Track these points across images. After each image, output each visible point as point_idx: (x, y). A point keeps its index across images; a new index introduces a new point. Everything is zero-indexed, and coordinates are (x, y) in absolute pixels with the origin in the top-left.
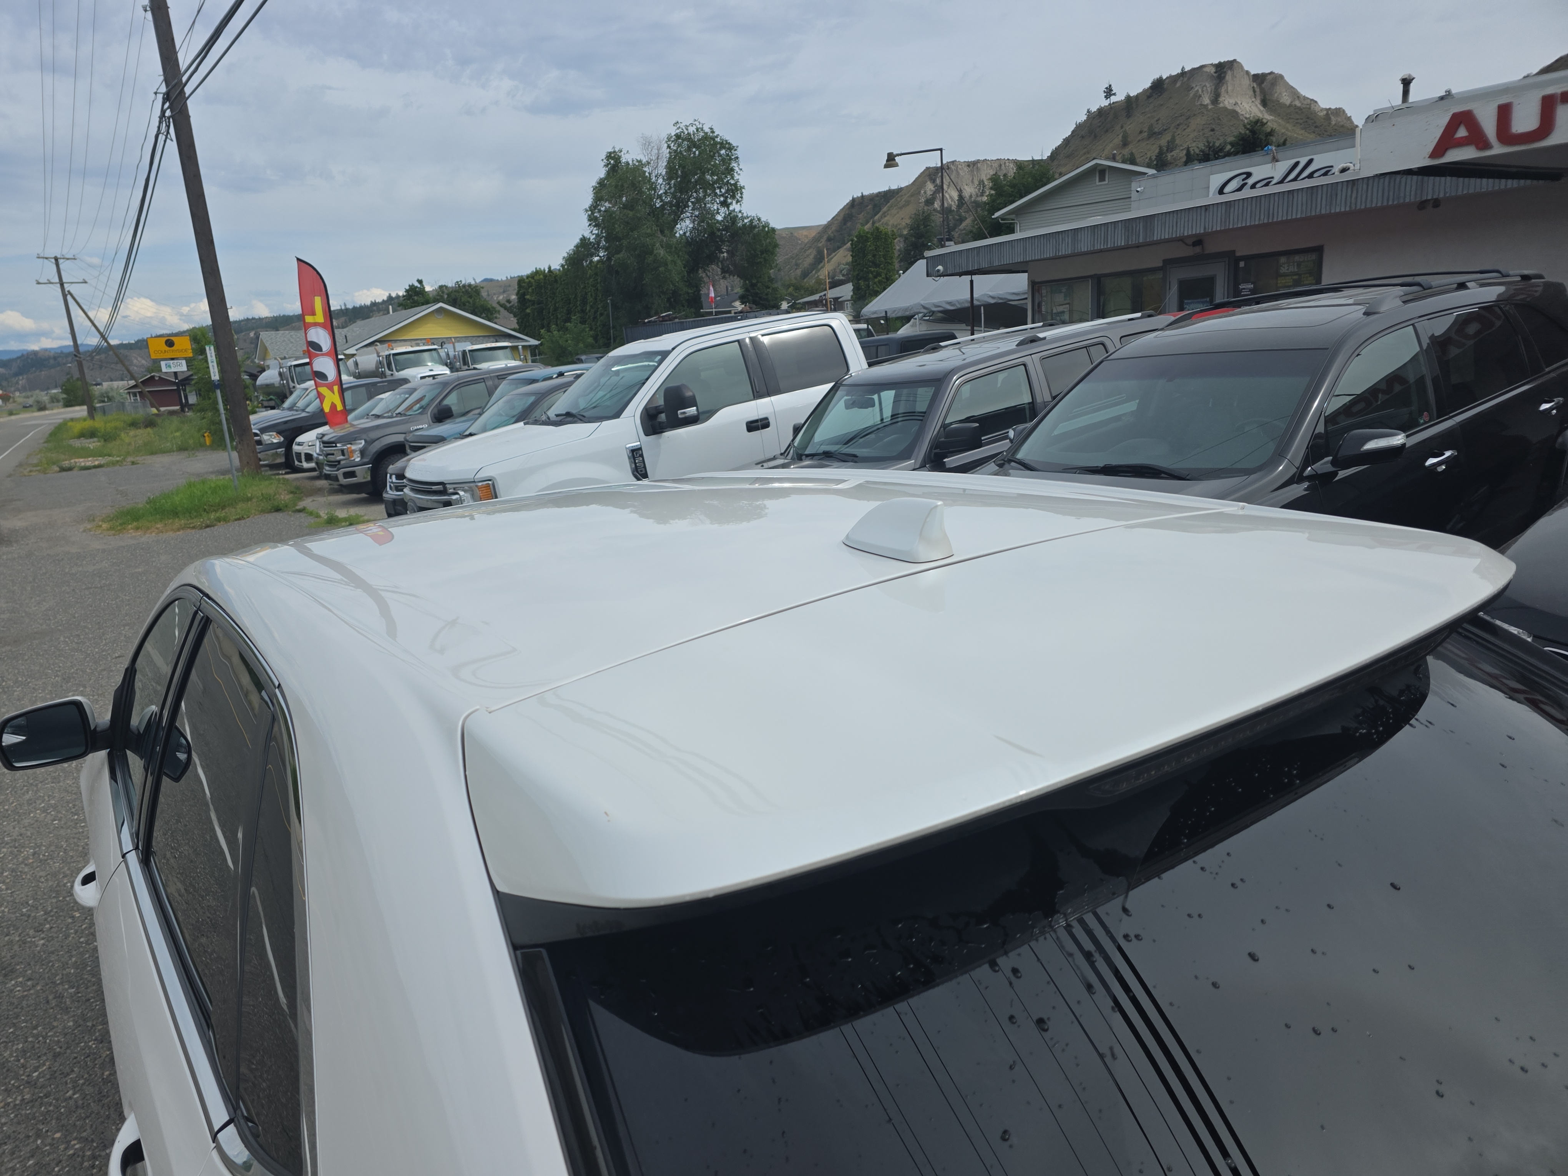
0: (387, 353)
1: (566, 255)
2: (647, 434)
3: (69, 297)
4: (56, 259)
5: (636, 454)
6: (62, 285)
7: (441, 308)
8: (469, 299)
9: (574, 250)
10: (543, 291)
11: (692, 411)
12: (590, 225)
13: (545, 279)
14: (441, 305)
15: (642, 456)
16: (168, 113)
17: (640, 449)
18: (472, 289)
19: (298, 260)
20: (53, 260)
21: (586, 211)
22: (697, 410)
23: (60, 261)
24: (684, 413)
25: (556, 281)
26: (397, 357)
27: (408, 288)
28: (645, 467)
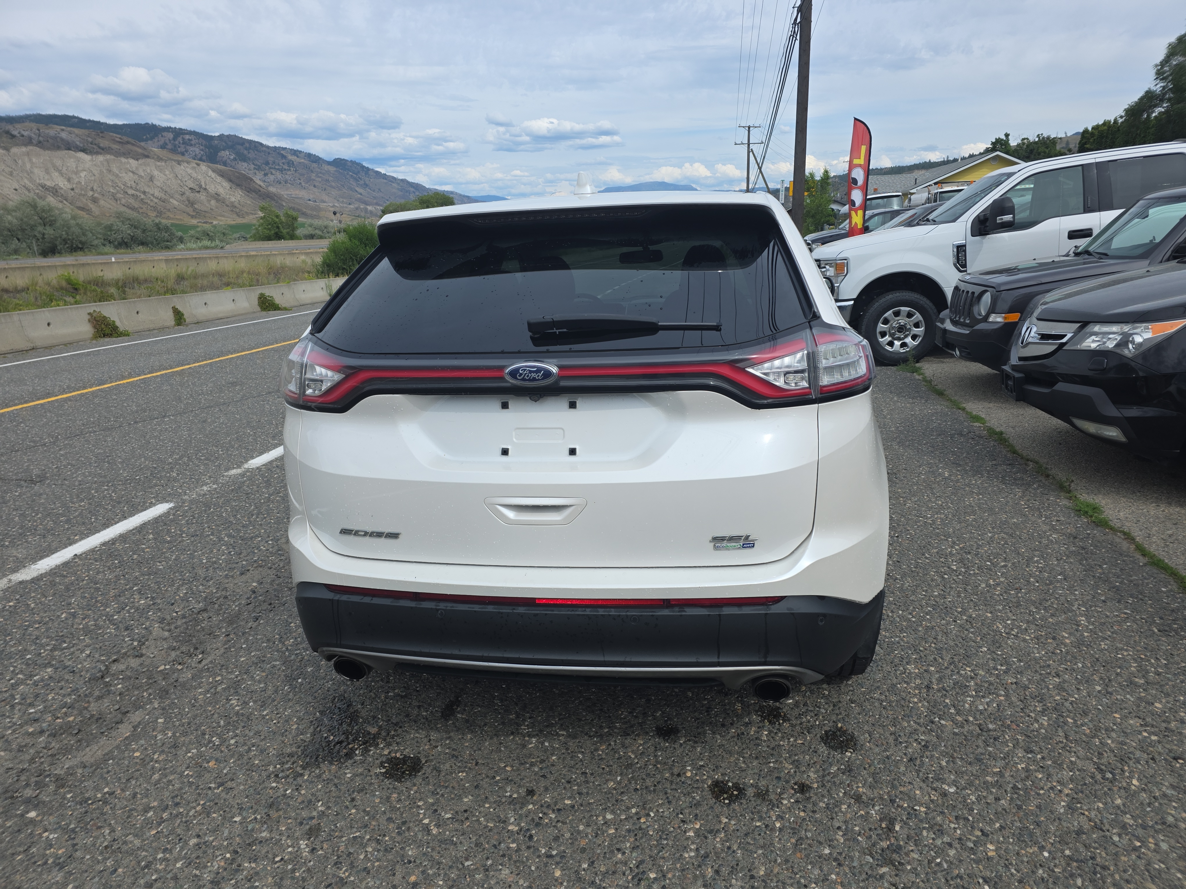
0: (936, 191)
1: (1127, 107)
2: (973, 235)
3: (751, 154)
4: (749, 127)
5: (961, 249)
6: (749, 145)
7: (997, 155)
8: (1046, 150)
9: (1136, 103)
10: (1104, 140)
11: (1008, 218)
12: (1157, 78)
13: (1108, 130)
14: (998, 153)
15: (965, 251)
16: (799, 20)
17: (965, 246)
18: (1050, 141)
19: (856, 119)
20: (747, 128)
21: (1156, 66)
22: (1014, 217)
23: (751, 128)
24: (1002, 219)
25: (1119, 130)
26: (944, 195)
27: (994, 141)
28: (965, 260)
